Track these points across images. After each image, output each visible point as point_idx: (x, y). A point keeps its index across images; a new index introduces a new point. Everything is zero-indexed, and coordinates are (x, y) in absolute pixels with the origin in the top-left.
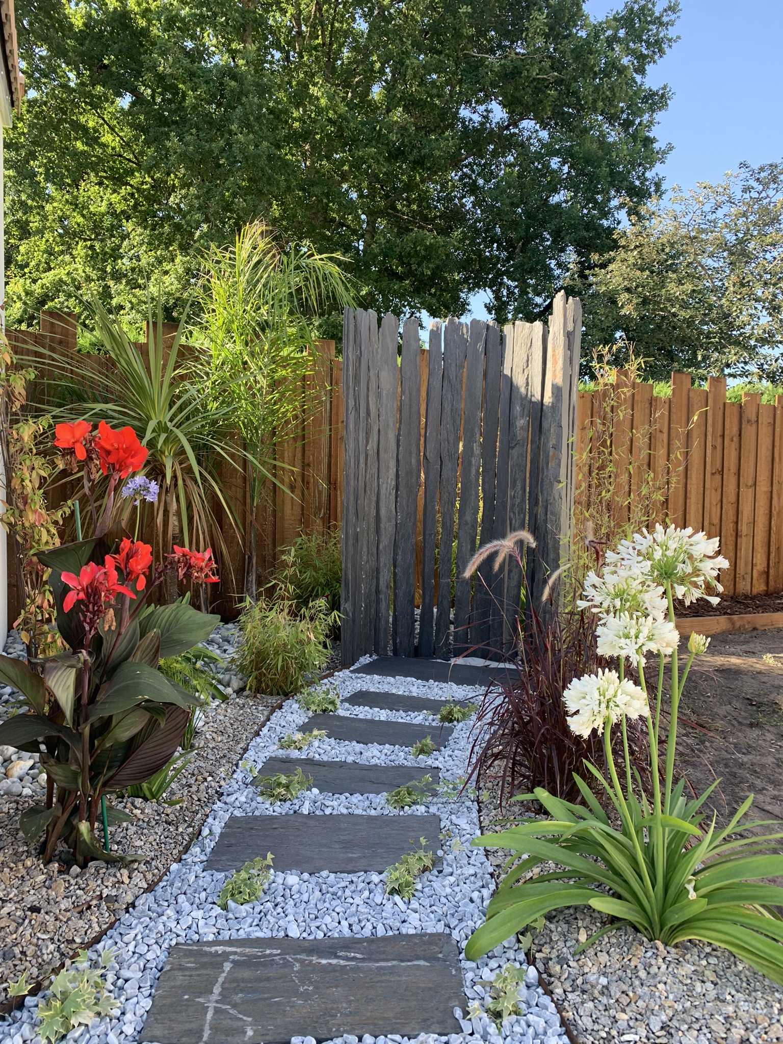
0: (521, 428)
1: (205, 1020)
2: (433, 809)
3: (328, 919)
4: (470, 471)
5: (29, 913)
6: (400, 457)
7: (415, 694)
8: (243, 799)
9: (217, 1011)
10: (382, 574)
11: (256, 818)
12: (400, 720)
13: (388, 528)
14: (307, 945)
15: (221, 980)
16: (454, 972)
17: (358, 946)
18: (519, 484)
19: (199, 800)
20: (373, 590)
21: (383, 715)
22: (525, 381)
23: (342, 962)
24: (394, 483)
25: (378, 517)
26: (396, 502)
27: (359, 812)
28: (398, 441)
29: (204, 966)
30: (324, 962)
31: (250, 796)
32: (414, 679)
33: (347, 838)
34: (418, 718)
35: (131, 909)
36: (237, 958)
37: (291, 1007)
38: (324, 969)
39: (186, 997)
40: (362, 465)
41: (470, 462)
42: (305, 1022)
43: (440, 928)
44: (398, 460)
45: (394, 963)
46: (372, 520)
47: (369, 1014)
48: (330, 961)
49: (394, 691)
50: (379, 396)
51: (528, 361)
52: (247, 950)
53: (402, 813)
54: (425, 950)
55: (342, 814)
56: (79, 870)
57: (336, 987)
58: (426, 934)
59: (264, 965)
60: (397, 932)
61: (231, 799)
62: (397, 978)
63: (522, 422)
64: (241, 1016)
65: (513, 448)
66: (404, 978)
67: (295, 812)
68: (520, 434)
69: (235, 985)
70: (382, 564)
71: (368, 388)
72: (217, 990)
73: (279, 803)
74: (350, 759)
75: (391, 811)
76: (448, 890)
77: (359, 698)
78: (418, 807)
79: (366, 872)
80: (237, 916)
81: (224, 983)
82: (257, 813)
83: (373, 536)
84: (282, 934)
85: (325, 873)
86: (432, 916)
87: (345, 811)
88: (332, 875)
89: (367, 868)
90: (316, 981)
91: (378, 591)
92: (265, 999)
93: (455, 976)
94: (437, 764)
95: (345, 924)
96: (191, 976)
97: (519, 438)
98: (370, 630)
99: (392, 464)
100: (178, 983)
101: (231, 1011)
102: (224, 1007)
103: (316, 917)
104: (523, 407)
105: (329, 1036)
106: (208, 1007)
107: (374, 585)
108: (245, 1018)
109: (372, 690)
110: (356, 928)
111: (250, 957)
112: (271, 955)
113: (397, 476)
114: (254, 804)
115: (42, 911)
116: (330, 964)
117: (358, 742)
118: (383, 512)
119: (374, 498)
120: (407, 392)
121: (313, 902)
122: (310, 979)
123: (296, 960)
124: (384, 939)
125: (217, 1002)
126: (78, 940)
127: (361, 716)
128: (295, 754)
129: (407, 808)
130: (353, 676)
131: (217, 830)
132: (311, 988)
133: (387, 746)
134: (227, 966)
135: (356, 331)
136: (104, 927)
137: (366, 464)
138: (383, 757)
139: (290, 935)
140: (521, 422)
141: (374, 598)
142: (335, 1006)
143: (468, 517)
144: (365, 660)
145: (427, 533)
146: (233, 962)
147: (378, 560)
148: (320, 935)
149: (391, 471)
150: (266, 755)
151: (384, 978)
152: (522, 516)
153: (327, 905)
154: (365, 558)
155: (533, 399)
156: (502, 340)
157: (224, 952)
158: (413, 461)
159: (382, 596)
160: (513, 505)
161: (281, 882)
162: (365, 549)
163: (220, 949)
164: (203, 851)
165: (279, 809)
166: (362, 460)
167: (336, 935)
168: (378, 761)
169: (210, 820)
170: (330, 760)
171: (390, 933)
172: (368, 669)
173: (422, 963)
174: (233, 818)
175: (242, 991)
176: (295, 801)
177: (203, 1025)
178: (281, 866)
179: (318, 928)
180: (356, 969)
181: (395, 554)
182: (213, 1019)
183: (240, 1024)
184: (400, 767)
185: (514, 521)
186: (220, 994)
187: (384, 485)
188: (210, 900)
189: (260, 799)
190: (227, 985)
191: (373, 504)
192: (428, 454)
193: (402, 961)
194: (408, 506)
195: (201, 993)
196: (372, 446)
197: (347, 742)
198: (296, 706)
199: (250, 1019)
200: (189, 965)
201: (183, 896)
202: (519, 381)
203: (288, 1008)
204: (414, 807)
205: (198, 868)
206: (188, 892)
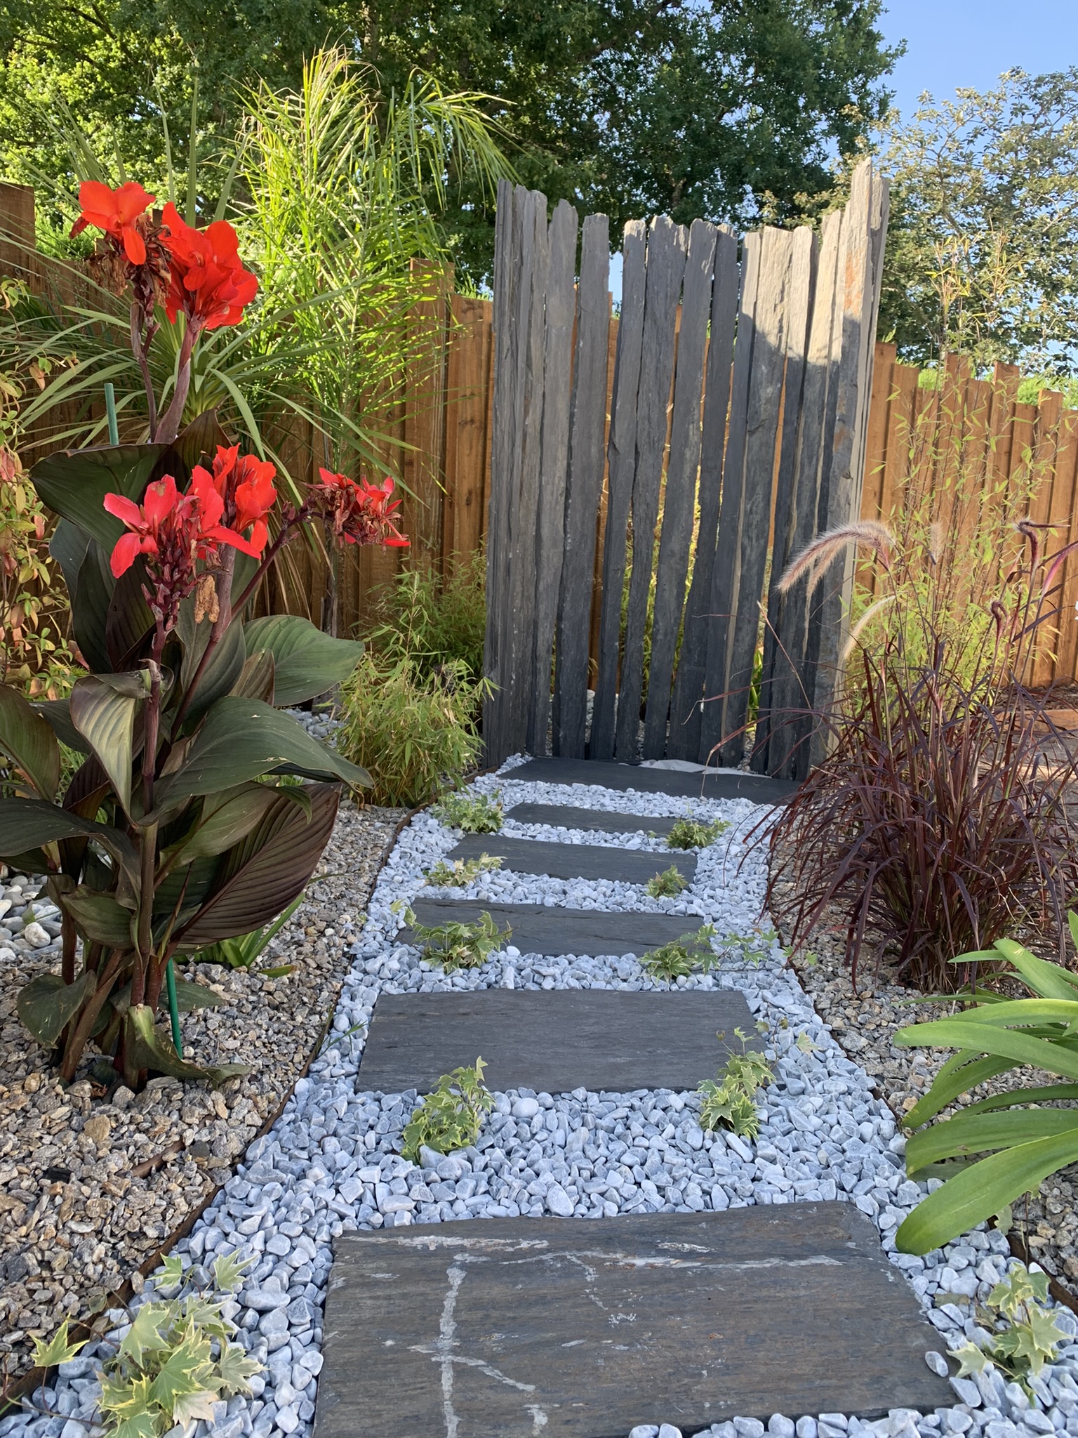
0: (768, 401)
1: (439, 1392)
2: (726, 981)
3: (615, 1179)
4: (682, 470)
5: (47, 1182)
6: (574, 443)
7: (611, 809)
8: (395, 965)
9: (461, 1372)
10: (541, 630)
11: (426, 997)
12: (604, 845)
13: (552, 557)
14: (592, 1229)
15: (449, 1304)
16: (891, 1278)
17: (692, 1229)
18: (760, 490)
19: (319, 967)
20: (529, 654)
21: (576, 837)
22: (777, 324)
23: (675, 1263)
24: (563, 485)
25: (538, 537)
26: (566, 516)
27: (600, 985)
28: (572, 415)
29: (407, 1276)
30: (640, 1262)
31: (406, 959)
32: (602, 788)
33: (596, 1029)
34: (634, 841)
35: (240, 1167)
36: (469, 1258)
37: (606, 1359)
38: (648, 1277)
39: (389, 1343)
40: (518, 450)
41: (682, 455)
42: (642, 1389)
43: (828, 1191)
44: (570, 448)
45: (775, 1261)
46: (530, 542)
47: (763, 1369)
48: (651, 1261)
49: (577, 804)
50: (546, 336)
51: (782, 292)
52: (484, 1242)
53: (674, 987)
54: (818, 1235)
55: (572, 989)
56: (131, 1094)
57: (681, 1314)
58: (808, 1205)
59: (527, 1271)
60: (751, 1201)
61: (373, 965)
62: (790, 1292)
63: (770, 390)
64: (511, 1382)
65: (752, 433)
66: (803, 1292)
67: (489, 986)
68: (764, 411)
69: (480, 1314)
70: (542, 615)
71: (530, 322)
72: (447, 1326)
73: (461, 971)
74: (550, 901)
75: (657, 984)
76: (815, 1121)
77: (525, 813)
78: (700, 976)
79: (651, 1089)
80: (446, 1175)
81: (456, 1311)
82: (425, 988)
83: (530, 568)
84: (538, 1209)
85: (580, 1093)
86: (806, 1168)
87: (575, 984)
88: (594, 1098)
89: (652, 1083)
90: (636, 1302)
91: (535, 657)
92: (548, 1343)
93: (895, 1285)
94: (695, 909)
95: (648, 1185)
96: (388, 1298)
97: (763, 417)
98: (523, 716)
99: (562, 453)
100: (367, 1315)
101: (488, 1372)
102: (473, 1363)
103: (593, 1175)
104: (772, 366)
105: (701, 1421)
106: (439, 1364)
107: (530, 646)
108: (520, 1386)
109: (541, 802)
110: (673, 1194)
111: (497, 1255)
112: (532, 1251)
113: (569, 474)
114: (416, 973)
115: (73, 1178)
116: (652, 1266)
117: (550, 876)
118: (545, 532)
119: (534, 507)
120: (588, 335)
121: (577, 1146)
122: (623, 1298)
123: (585, 1260)
124: (731, 1214)
125: (454, 1351)
126: (152, 1233)
127: (540, 838)
128: (457, 893)
129: (681, 978)
130: (507, 782)
131: (362, 1016)
132: (632, 1318)
133: (604, 882)
134: (456, 1277)
135: (514, 222)
136: (197, 1203)
137: (524, 449)
138: (602, 899)
139: (555, 1209)
140: (768, 391)
141: (528, 666)
142: (692, 1353)
143: (675, 545)
144: (516, 760)
145: (611, 567)
146: (463, 1266)
147: (536, 607)
148: (612, 1210)
149: (559, 464)
150: (410, 893)
151: (764, 1293)
152: (762, 542)
153: (603, 1150)
154: (518, 602)
155: (790, 354)
156: (741, 255)
157: (440, 1247)
158: (594, 450)
159: (540, 665)
160: (748, 525)
161: (508, 1109)
162: (519, 589)
163: (432, 1241)
164: (343, 1056)
165: (460, 981)
166: (519, 442)
167: (642, 1209)
168: (595, 905)
169: (345, 1000)
170: (517, 902)
171: (738, 1204)
172: (526, 773)
173: (824, 1260)
174: (384, 998)
175: (498, 1327)
176: (487, 968)
177: (440, 1404)
178: (499, 1081)
179: (602, 1194)
180: (706, 1276)
181: (562, 600)
182: (456, 1390)
183: (513, 1398)
184: (634, 913)
185: (748, 551)
186: (457, 1335)
187: (549, 487)
188: (385, 1145)
189: (424, 964)
190: (464, 1316)
191: (533, 517)
192: (617, 440)
193: (788, 1257)
194: (583, 523)
195: (418, 1334)
196: (532, 420)
197: (534, 877)
198: (433, 822)
199: (530, 1388)
200: (379, 1276)
201: (334, 1140)
202: (767, 324)
203: (601, 1362)
204: (693, 978)
205: (344, 1086)
206: (341, 1131)
